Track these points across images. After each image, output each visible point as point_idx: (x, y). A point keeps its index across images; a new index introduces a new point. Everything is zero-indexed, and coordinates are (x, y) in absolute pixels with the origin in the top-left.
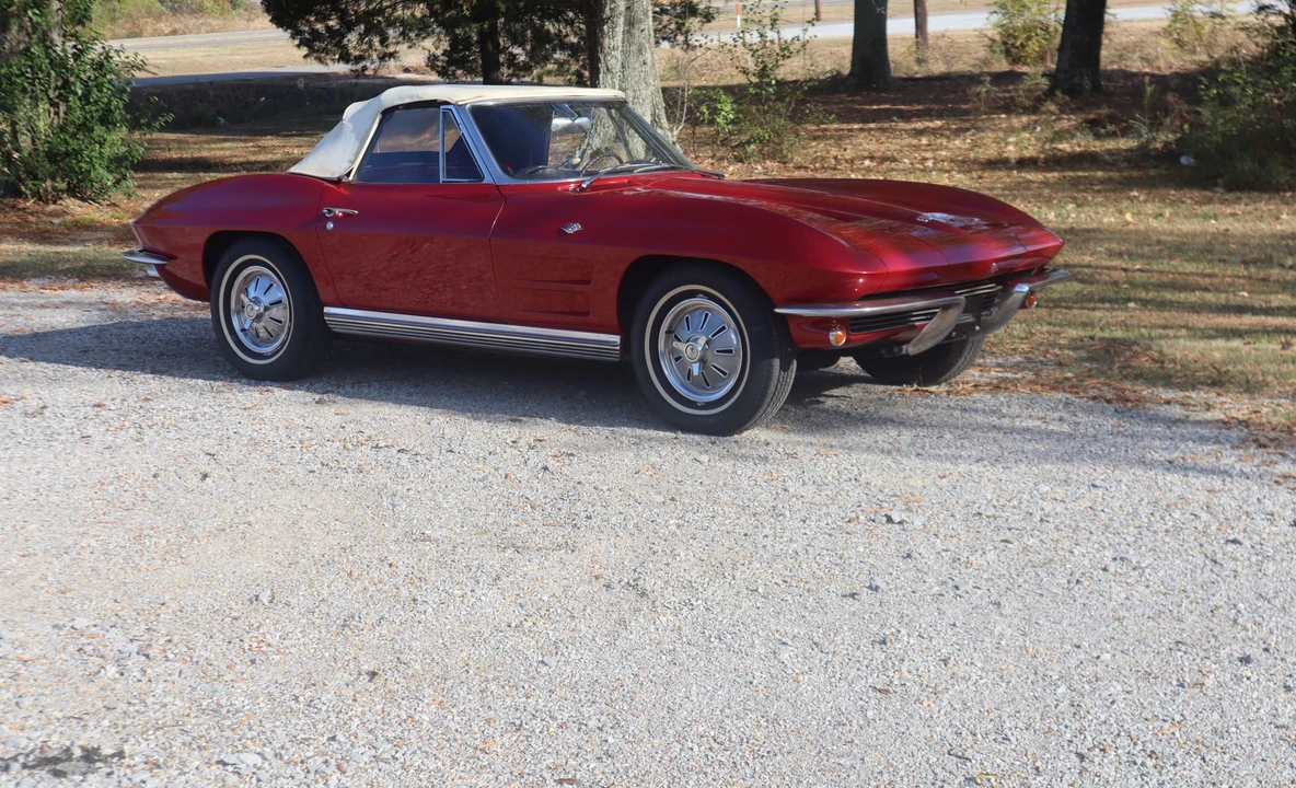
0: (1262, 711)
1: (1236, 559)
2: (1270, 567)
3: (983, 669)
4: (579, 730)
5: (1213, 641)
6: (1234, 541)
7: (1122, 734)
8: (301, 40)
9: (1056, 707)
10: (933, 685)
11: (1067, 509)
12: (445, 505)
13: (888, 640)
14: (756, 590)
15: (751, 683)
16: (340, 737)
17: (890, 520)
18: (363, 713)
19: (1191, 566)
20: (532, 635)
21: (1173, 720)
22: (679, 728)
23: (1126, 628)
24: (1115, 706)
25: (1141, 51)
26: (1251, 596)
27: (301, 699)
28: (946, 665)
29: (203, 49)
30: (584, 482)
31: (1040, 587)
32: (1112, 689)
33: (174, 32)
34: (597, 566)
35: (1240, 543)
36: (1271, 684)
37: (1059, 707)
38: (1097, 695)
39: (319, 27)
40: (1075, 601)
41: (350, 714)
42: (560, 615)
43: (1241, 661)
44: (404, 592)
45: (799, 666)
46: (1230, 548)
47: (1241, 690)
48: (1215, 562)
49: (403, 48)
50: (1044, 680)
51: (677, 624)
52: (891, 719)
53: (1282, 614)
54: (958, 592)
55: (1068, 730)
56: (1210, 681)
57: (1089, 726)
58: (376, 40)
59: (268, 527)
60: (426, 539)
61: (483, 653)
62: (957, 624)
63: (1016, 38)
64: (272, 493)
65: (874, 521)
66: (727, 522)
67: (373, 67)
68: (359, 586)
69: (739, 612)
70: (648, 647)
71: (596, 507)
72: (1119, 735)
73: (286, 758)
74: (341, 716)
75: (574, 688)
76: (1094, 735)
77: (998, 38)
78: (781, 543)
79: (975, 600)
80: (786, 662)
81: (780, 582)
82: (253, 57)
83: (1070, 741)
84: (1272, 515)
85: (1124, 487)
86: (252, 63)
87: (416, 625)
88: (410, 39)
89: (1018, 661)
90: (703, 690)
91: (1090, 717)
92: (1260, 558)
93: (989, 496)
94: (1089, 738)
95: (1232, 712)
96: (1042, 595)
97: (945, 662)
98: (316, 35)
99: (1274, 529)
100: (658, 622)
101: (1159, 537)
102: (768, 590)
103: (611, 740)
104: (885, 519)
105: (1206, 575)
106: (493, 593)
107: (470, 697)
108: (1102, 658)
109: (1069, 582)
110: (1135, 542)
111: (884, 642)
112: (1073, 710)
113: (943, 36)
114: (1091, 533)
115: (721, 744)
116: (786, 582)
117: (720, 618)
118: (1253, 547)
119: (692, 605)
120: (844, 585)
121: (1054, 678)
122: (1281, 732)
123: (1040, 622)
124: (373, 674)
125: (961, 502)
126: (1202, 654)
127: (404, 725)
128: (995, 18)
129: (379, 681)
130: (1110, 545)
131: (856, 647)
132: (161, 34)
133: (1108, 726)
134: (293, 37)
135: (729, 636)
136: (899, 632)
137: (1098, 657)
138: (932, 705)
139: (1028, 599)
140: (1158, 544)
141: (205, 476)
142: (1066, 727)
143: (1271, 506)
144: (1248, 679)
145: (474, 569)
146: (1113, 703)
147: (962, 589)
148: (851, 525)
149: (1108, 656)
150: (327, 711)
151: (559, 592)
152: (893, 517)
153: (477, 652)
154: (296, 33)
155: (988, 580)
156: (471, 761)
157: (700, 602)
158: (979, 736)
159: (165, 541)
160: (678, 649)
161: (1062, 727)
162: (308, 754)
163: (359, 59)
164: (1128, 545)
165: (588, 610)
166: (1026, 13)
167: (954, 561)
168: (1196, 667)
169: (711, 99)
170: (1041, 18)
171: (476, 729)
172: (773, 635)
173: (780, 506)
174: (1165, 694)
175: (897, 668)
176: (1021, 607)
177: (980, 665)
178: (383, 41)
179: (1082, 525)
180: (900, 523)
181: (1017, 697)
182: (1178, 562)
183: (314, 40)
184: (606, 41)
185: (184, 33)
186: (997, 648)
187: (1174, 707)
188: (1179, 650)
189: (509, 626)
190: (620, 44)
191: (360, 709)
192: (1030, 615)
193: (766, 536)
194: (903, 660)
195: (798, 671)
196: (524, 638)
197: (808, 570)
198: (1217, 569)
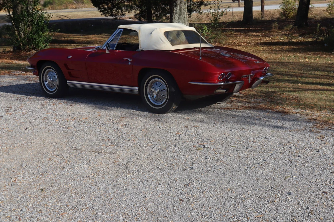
0: (289, 211)
1: (297, 162)
2: (307, 164)
3: (213, 194)
4: (91, 210)
5: (282, 187)
6: (299, 156)
7: (245, 217)
8: (101, 10)
9: (229, 208)
10: (197, 199)
11: (255, 145)
12: (86, 139)
13: (189, 184)
14: (159, 167)
15: (146, 196)
16: (24, 210)
17: (204, 147)
18: (34, 202)
19: (284, 164)
20: (91, 179)
21: (262, 213)
22: (119, 210)
23: (259, 182)
24: (247, 208)
25: (320, 15)
26: (298, 173)
27: (19, 197)
28: (203, 193)
29: (81, 12)
30: (125, 133)
31: (239, 169)
32: (248, 202)
33: (76, 8)
34: (118, 159)
35: (300, 157)
36: (295, 202)
37: (230, 208)
38: (242, 204)
39: (106, 7)
40: (247, 173)
41: (30, 202)
42: (101, 173)
43: (288, 194)
44: (63, 165)
45: (161, 191)
46: (297, 158)
47: (285, 204)
48: (291, 162)
49: (127, 12)
50: (229, 198)
51: (133, 177)
52: (180, 210)
53: (305, 180)
54: (215, 170)
55: (230, 215)
56: (277, 201)
57: (237, 214)
58: (120, 11)
59: (36, 144)
60: (75, 149)
61: (75, 184)
62: (211, 180)
63: (287, 12)
64: (42, 134)
65: (200, 147)
66: (160, 146)
67: (119, 17)
68: (51, 162)
69: (151, 174)
70: (122, 184)
71: (126, 141)
72: (244, 217)
73: (6, 216)
74: (27, 203)
75: (95, 196)
76: (237, 217)
77: (282, 12)
78: (172, 153)
79: (219, 172)
80: (158, 190)
81: (166, 165)
82: (93, 14)
83: (230, 219)
84: (313, 148)
85: (274, 138)
86: (92, 16)
87: (61, 175)
88: (128, 11)
89: (224, 192)
90: (131, 198)
91: (238, 211)
92: (304, 162)
93: (235, 140)
94: (235, 218)
95: (280, 211)
96: (238, 171)
97: (203, 191)
98: (105, 9)
99: (312, 152)
100: (127, 176)
101: (278, 154)
102: (162, 168)
103: (98, 213)
104: (203, 147)
105: (287, 166)
106: (86, 166)
107: (66, 198)
108: (248, 192)
109: (248, 167)
110: (271, 155)
111: (188, 185)
112: (234, 208)
113: (268, 11)
114: (259, 152)
115: (129, 216)
116: (168, 165)
117: (145, 176)
118: (304, 158)
119: (139, 171)
120: (184, 166)
121: (232, 198)
122: (292, 218)
123: (235, 180)
124: (42, 190)
125: (226, 142)
126: (278, 191)
127: (44, 206)
128: (281, 7)
129: (43, 192)
130: (263, 156)
131: (180, 186)
132: (73, 8)
133: (242, 214)
134: (99, 10)
135: (145, 182)
136: (194, 182)
137: (247, 192)
138: (194, 205)
139: (234, 173)
140: (277, 156)
141: (27, 128)
142: (230, 214)
143: (313, 145)
144: (288, 200)
145: (84, 159)
146: (246, 207)
147: (216, 169)
148: (193, 148)
149: (250, 191)
150: (24, 201)
151: (104, 166)
152: (205, 146)
153: (74, 184)
154: (99, 8)
155: (225, 166)
156: (57, 219)
157: (141, 170)
158: (204, 216)
159: (6, 148)
160: (130, 185)
161: (229, 214)
162: (13, 215)
163: (116, 15)
164: (268, 156)
165: (110, 172)
166: (290, 5)
167: (218, 160)
168: (274, 196)
169: (202, 27)
170: (294, 7)
171: (63, 208)
172: (158, 181)
173: (176, 142)
174: (263, 204)
175: (189, 193)
176: (231, 175)
177: (212, 193)
178: (122, 10)
179: (257, 150)
180: (207, 148)
181: (220, 204)
182: (281, 162)
183: (104, 10)
184: (175, 11)
185: (79, 8)
186: (220, 188)
187: (264, 209)
188: (271, 190)
189: (86, 176)
190: (178, 12)
191: (33, 201)
192: (233, 178)
193: (168, 151)
194: (191, 191)
195: (160, 193)
196: (89, 180)
197: (176, 161)
198: (291, 165)
